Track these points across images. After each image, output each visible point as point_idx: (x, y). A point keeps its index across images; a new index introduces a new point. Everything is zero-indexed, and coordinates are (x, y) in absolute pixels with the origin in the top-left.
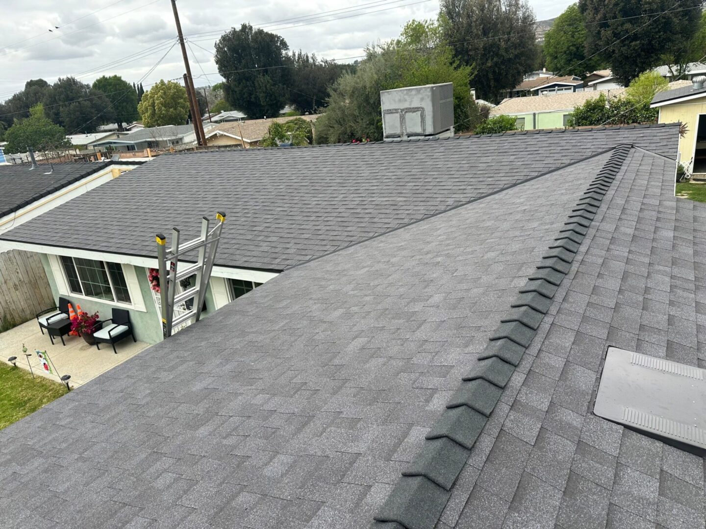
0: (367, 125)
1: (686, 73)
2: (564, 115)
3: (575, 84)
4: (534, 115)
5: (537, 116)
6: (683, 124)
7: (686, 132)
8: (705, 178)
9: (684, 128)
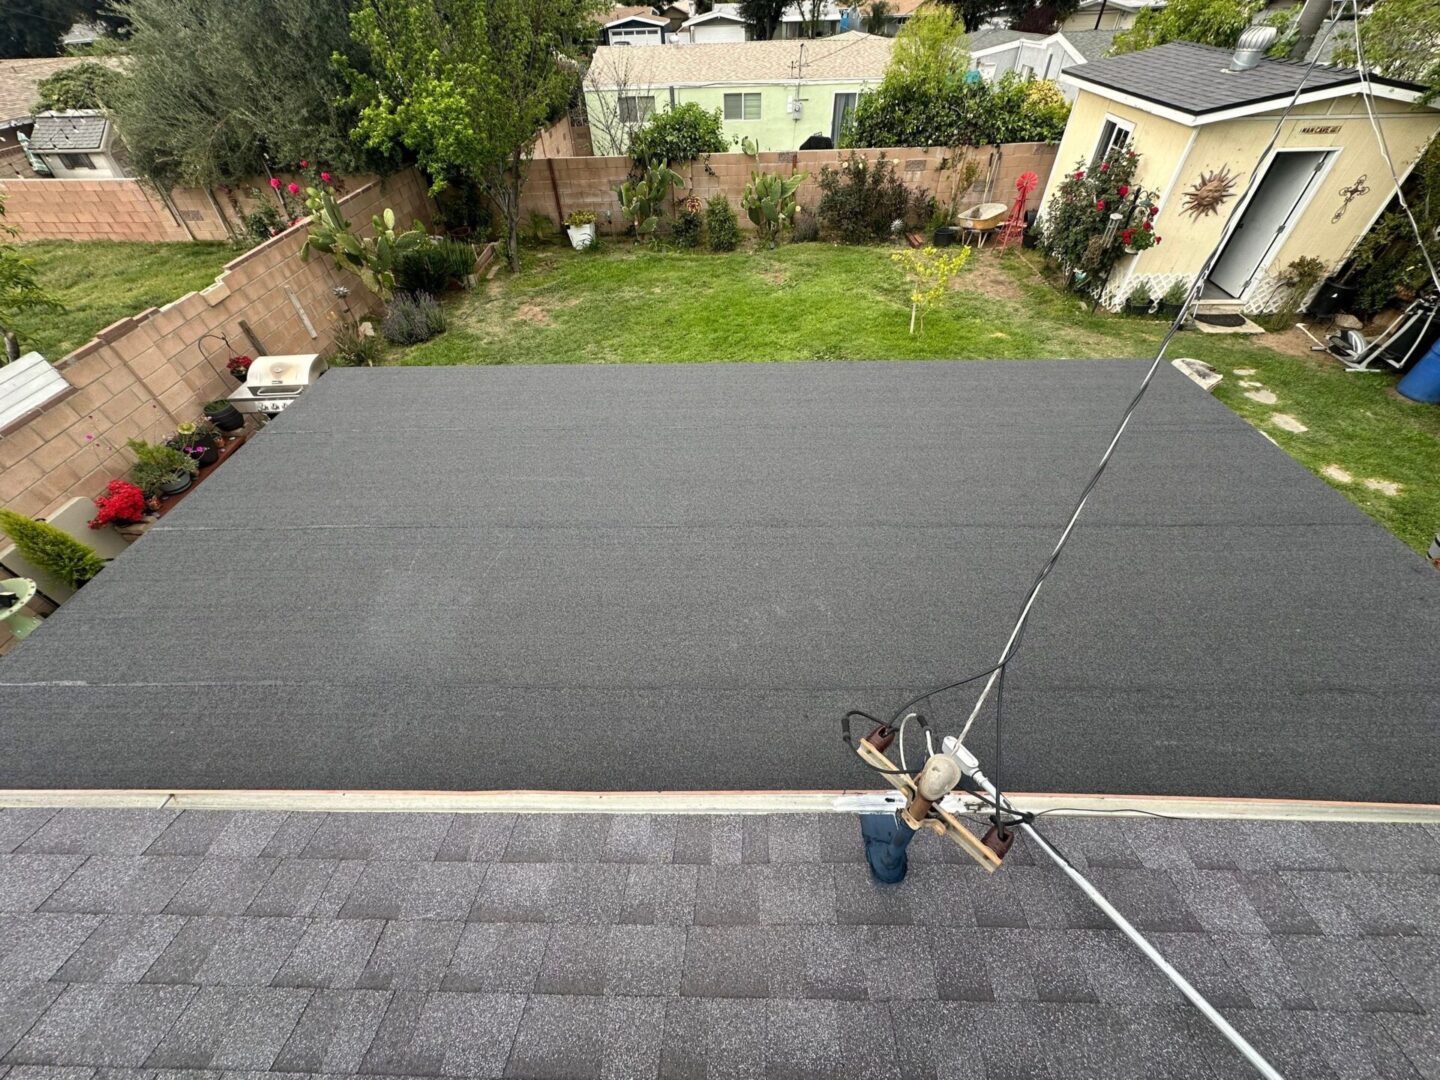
0: (306, 121)
1: (822, 18)
2: (726, 95)
3: (663, 24)
4: (672, 90)
5: (676, 92)
6: (1230, 176)
7: (1225, 199)
8: (1214, 312)
9: (1226, 188)
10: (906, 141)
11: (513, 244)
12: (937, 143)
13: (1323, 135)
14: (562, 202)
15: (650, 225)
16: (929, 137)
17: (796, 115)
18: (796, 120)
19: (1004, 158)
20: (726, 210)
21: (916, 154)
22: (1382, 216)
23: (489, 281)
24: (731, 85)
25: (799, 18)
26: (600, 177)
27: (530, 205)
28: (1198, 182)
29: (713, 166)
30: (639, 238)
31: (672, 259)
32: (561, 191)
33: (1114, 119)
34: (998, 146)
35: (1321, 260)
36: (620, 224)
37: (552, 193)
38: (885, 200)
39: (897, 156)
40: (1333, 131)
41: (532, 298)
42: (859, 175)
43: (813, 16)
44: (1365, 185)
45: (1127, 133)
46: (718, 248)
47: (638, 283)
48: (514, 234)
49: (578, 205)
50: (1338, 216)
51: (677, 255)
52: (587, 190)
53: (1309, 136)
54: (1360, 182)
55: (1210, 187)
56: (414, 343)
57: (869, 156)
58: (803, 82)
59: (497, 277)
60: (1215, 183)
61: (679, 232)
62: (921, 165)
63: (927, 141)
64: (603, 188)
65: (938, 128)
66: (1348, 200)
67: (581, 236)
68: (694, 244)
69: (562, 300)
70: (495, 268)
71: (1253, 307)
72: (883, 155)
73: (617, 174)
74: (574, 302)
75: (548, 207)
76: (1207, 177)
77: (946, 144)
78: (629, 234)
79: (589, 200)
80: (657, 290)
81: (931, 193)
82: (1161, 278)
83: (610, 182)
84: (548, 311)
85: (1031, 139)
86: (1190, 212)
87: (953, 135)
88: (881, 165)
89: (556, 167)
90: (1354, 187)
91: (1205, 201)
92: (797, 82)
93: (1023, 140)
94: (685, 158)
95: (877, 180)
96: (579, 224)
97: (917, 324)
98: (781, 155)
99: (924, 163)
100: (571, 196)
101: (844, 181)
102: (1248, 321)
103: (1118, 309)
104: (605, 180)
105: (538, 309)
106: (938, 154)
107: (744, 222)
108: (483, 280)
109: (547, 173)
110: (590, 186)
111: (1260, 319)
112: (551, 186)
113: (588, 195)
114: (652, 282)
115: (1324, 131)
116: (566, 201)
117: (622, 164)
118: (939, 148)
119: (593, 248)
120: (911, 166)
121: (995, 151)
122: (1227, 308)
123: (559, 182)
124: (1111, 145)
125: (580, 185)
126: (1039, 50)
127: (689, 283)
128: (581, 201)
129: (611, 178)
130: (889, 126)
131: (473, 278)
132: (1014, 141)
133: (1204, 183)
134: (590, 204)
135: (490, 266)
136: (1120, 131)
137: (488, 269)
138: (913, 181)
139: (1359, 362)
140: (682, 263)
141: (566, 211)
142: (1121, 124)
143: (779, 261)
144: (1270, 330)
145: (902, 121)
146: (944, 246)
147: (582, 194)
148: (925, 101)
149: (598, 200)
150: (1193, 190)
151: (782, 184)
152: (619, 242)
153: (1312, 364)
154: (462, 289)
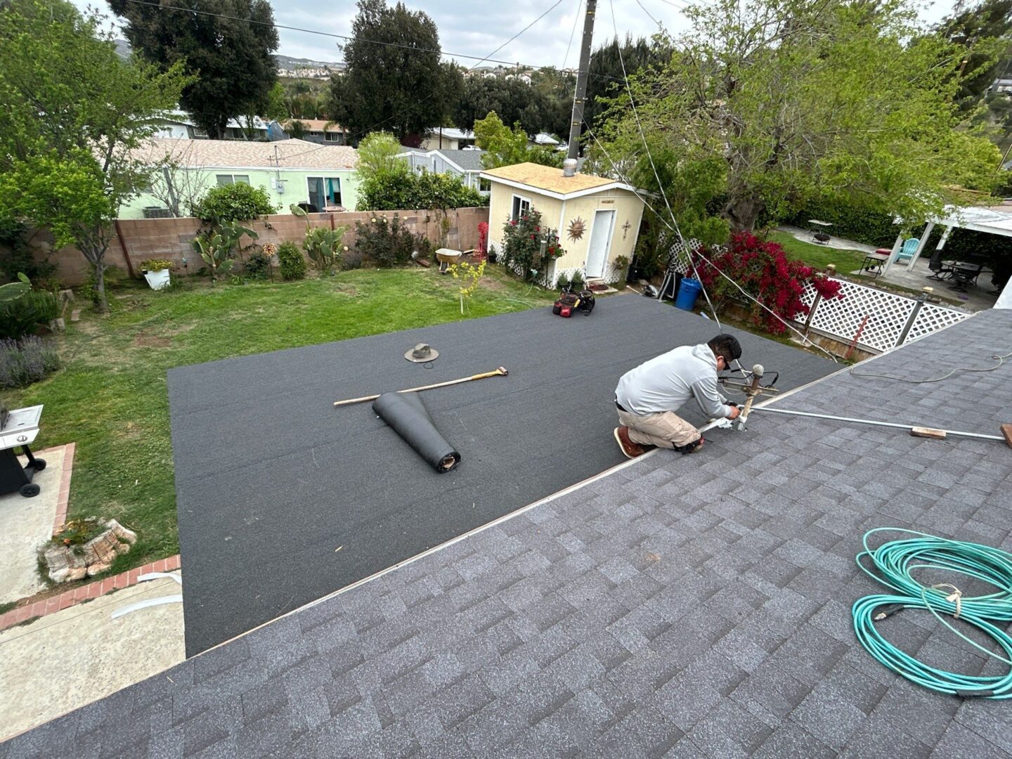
1: (256, 127)
2: (218, 176)
9: (582, 226)
10: (403, 206)
11: (101, 289)
12: (421, 208)
13: (609, 204)
14: (130, 253)
15: (227, 266)
16: (417, 205)
17: (280, 190)
18: (281, 193)
19: (459, 215)
21: (411, 214)
22: (639, 236)
23: (77, 322)
24: (222, 169)
25: (238, 126)
29: (271, 223)
30: (216, 277)
31: (257, 288)
32: (128, 245)
33: (518, 196)
34: (456, 209)
35: (625, 256)
36: (193, 267)
37: (119, 247)
38: (399, 240)
39: (405, 215)
40: (612, 202)
42: (382, 226)
43: (249, 125)
44: (628, 224)
45: (528, 203)
46: (289, 278)
47: (241, 307)
48: (102, 280)
50: (624, 237)
51: (260, 286)
52: (156, 243)
53: (605, 204)
55: (577, 226)
56: (30, 384)
57: (388, 216)
58: (280, 169)
59: (83, 318)
63: (415, 207)
64: (173, 242)
65: (419, 200)
66: (625, 231)
67: (159, 279)
68: (267, 277)
69: (174, 328)
70: (75, 312)
71: (608, 281)
72: (394, 215)
73: (186, 231)
74: (189, 328)
76: (574, 222)
77: (426, 208)
78: (203, 274)
79: (157, 251)
80: (261, 311)
81: (425, 236)
82: (569, 270)
83: (179, 236)
84: (167, 338)
85: (471, 205)
86: (572, 238)
87: (429, 204)
88: (396, 220)
89: (121, 227)
90: (625, 225)
92: (276, 169)
95: (395, 229)
96: (154, 270)
98: (322, 215)
99: (416, 219)
100: (139, 248)
101: (373, 230)
102: (609, 287)
103: (555, 288)
104: (174, 236)
105: (154, 338)
106: (423, 214)
107: (307, 259)
108: (70, 322)
109: (113, 232)
110: (160, 240)
111: (614, 285)
112: (118, 241)
113: (158, 247)
114: (252, 306)
115: (609, 202)
116: (134, 253)
117: (191, 223)
118: (423, 210)
119: (172, 288)
120: (411, 220)
121: (454, 212)
123: (126, 238)
124: (521, 209)
125: (149, 240)
126: (426, 158)
128: (151, 252)
129: (180, 234)
130: (390, 198)
131: (59, 322)
132: (462, 207)
133: (573, 225)
134: (160, 254)
136: (524, 202)
138: (413, 229)
139: (658, 298)
140: (269, 291)
141: (134, 262)
142: (523, 198)
143: (345, 282)
144: (620, 290)
145: (397, 196)
147: (152, 247)
148: (408, 184)
149: (169, 250)
150: (569, 228)
151: (333, 233)
154: (53, 331)
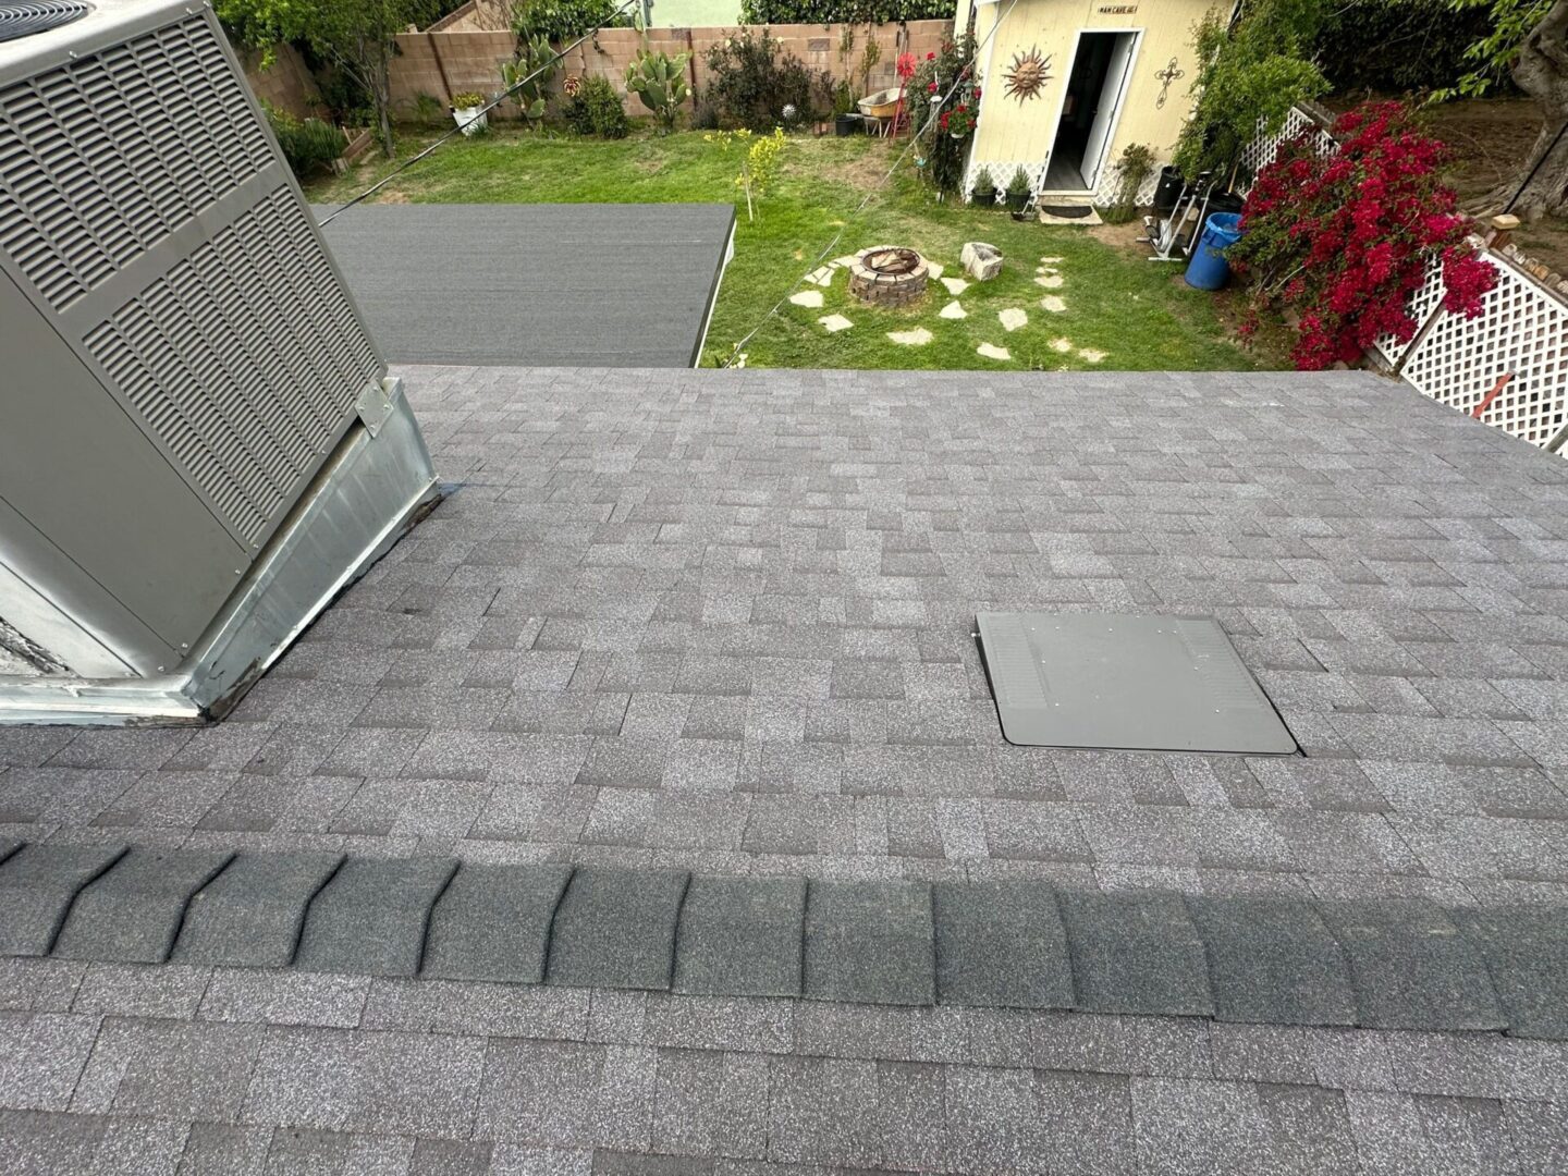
6: (1043, 58)
7: (1044, 82)
8: (1067, 204)
9: (1041, 69)
10: (805, 16)
11: (385, 126)
13: (1121, 15)
14: (450, 82)
15: (538, 109)
16: (829, 13)
19: (912, 37)
20: (604, 92)
21: (817, 31)
23: (361, 166)
26: (486, 55)
27: (416, 85)
28: (1013, 63)
29: (603, 44)
30: (529, 123)
31: (556, 146)
32: (448, 69)
34: (903, 24)
35: (1151, 149)
37: (437, 73)
39: (797, 34)
40: (1130, 11)
41: (399, 183)
42: (744, 54)
44: (1178, 68)
46: (608, 134)
47: (510, 170)
48: (384, 115)
49: (468, 86)
50: (1161, 101)
52: (474, 69)
53: (1109, 17)
54: (1173, 65)
55: (1025, 68)
59: (371, 162)
60: (1029, 65)
61: (569, 116)
62: (825, 44)
63: (826, 17)
64: (492, 68)
66: (1167, 84)
68: (588, 130)
69: (428, 185)
70: (372, 154)
71: (1105, 199)
72: (766, 33)
73: (503, 51)
74: (439, 188)
75: (436, 88)
76: (1020, 57)
77: (847, 20)
78: (518, 120)
79: (478, 80)
80: (527, 178)
82: (1004, 166)
83: (497, 60)
84: (410, 196)
86: (1013, 95)
87: (853, 11)
88: (766, 43)
89: (437, 43)
90: (1168, 71)
91: (1027, 83)
93: (931, 17)
94: (571, 34)
96: (464, 107)
97: (755, 212)
98: (674, 31)
99: (827, 42)
100: (458, 75)
101: (735, 62)
102: (1094, 212)
103: (969, 199)
104: (491, 58)
105: (401, 194)
107: (633, 106)
108: (356, 166)
109: (430, 50)
110: (477, 64)
111: (1103, 211)
112: (435, 64)
113: (476, 74)
114: (524, 170)
115: (1121, 10)
116: (454, 81)
117: (507, 40)
118: (840, 25)
119: (480, 134)
120: (816, 45)
121: (901, 29)
122: (1079, 199)
123: (444, 60)
125: (466, 64)
127: (561, 170)
128: (470, 81)
129: (498, 56)
131: (341, 163)
132: (921, 17)
133: (1019, 64)
134: (480, 86)
135: (367, 151)
137: (362, 155)
138: (813, 61)
139: (1164, 252)
141: (453, 93)
144: (1109, 222)
146: (844, 136)
147: (470, 74)
149: (487, 80)
150: (1010, 72)
151: (668, 64)
152: (514, 128)
153: (1122, 254)
154: (333, 175)
